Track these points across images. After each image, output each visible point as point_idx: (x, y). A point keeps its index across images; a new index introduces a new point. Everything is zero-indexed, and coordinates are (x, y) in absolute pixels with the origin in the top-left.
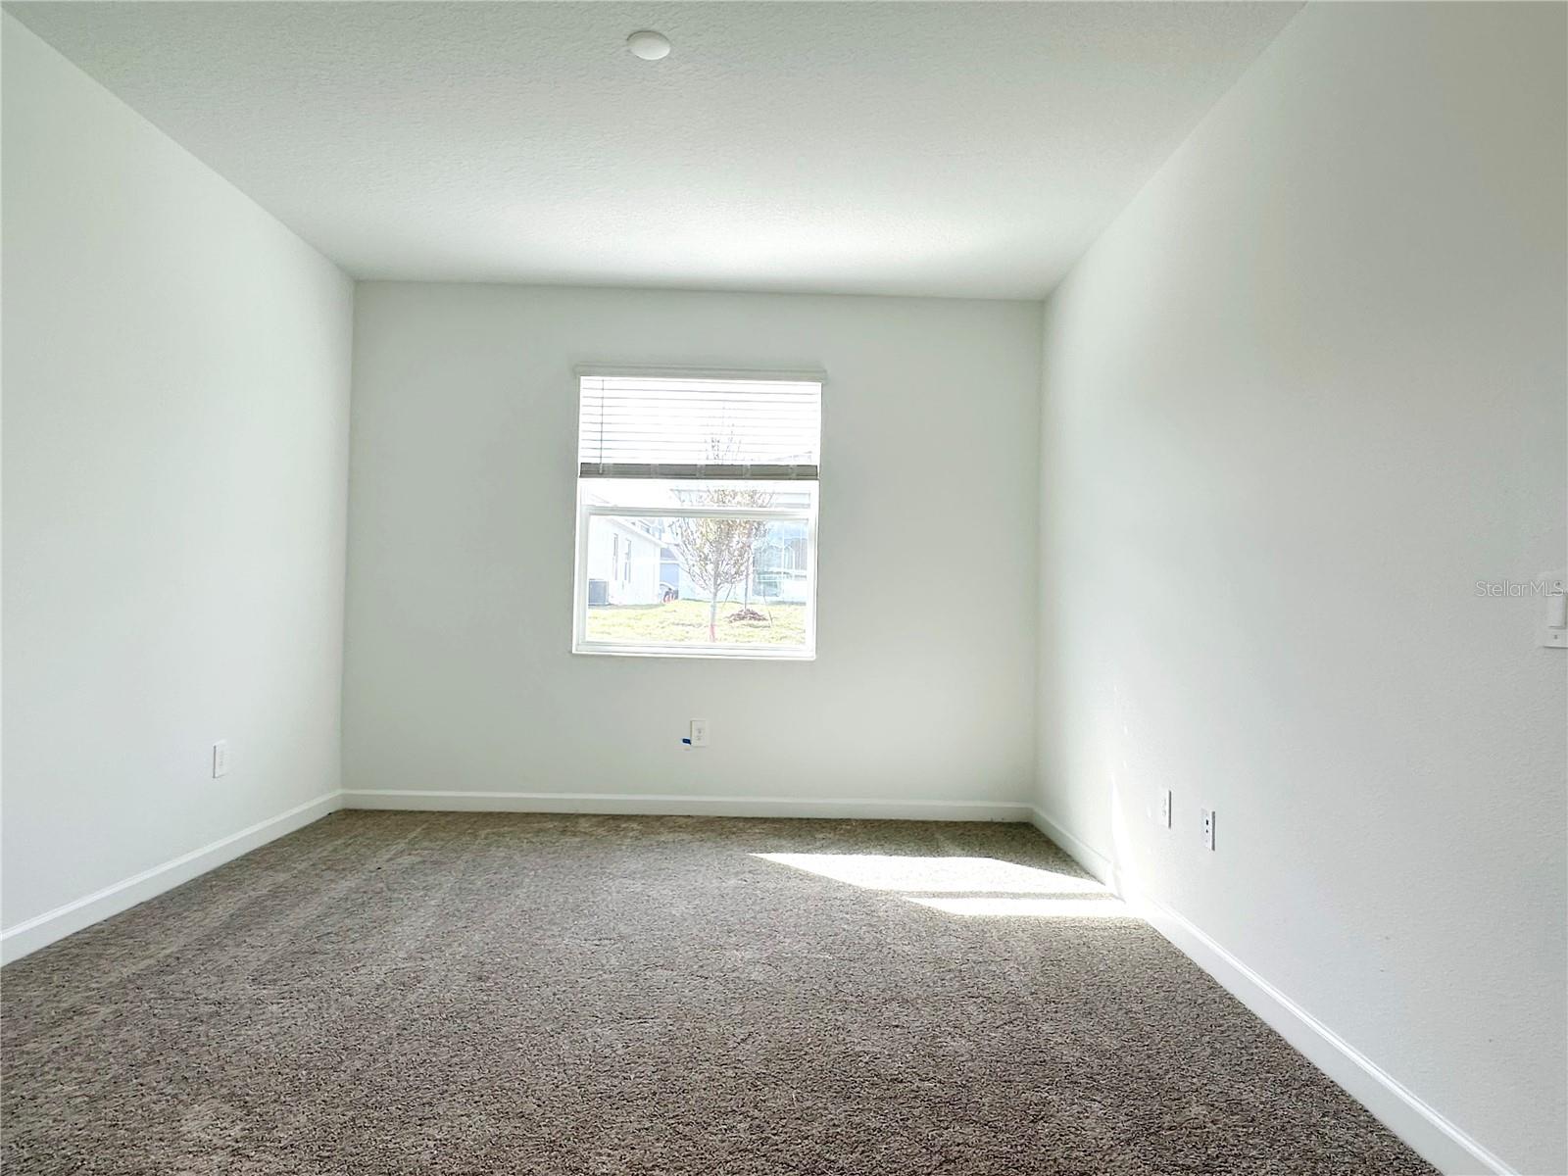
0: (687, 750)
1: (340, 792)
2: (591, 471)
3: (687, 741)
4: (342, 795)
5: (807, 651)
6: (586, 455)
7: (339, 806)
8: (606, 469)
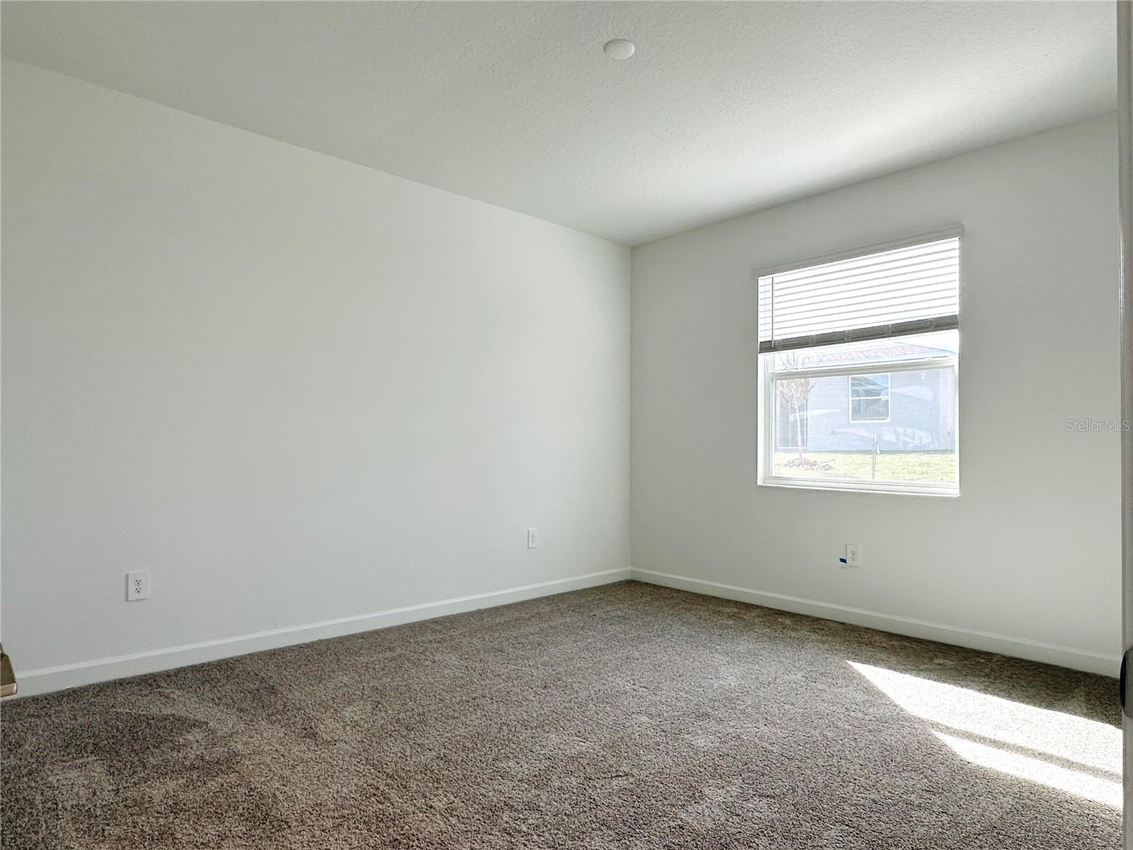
0: (843, 568)
1: (629, 568)
2: (769, 347)
3: (843, 561)
4: (632, 571)
5: (954, 492)
6: (763, 336)
7: (629, 577)
8: (777, 344)
